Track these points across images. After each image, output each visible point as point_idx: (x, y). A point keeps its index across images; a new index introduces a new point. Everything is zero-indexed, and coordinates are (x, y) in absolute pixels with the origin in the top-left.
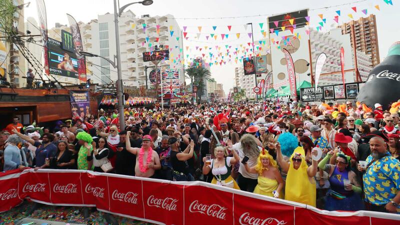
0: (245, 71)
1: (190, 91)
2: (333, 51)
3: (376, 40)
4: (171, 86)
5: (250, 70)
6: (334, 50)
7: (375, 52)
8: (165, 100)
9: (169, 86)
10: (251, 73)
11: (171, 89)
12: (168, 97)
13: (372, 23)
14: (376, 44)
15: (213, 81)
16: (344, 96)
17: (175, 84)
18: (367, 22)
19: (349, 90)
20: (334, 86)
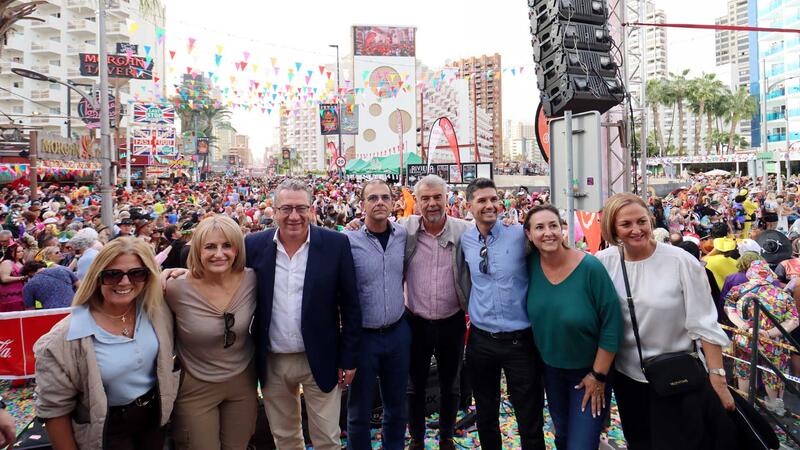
0: (323, 127)
1: (190, 151)
2: (446, 103)
3: (499, 93)
4: (154, 138)
5: (331, 126)
6: (447, 100)
7: (497, 110)
8: (134, 168)
9: (150, 138)
10: (332, 132)
11: (154, 146)
12: (141, 163)
13: (496, 66)
14: (499, 98)
15: (227, 126)
16: (460, 180)
17: (164, 134)
18: (490, 63)
19: (466, 173)
20: (449, 164)
